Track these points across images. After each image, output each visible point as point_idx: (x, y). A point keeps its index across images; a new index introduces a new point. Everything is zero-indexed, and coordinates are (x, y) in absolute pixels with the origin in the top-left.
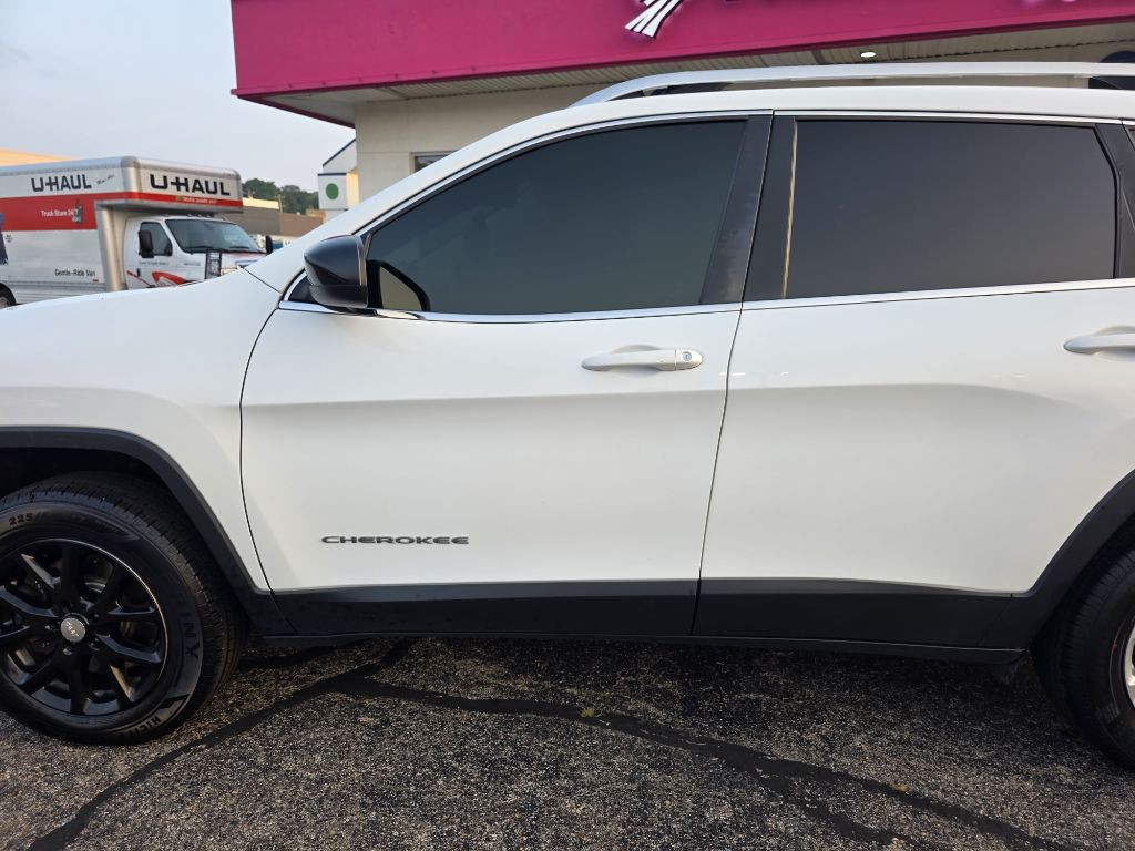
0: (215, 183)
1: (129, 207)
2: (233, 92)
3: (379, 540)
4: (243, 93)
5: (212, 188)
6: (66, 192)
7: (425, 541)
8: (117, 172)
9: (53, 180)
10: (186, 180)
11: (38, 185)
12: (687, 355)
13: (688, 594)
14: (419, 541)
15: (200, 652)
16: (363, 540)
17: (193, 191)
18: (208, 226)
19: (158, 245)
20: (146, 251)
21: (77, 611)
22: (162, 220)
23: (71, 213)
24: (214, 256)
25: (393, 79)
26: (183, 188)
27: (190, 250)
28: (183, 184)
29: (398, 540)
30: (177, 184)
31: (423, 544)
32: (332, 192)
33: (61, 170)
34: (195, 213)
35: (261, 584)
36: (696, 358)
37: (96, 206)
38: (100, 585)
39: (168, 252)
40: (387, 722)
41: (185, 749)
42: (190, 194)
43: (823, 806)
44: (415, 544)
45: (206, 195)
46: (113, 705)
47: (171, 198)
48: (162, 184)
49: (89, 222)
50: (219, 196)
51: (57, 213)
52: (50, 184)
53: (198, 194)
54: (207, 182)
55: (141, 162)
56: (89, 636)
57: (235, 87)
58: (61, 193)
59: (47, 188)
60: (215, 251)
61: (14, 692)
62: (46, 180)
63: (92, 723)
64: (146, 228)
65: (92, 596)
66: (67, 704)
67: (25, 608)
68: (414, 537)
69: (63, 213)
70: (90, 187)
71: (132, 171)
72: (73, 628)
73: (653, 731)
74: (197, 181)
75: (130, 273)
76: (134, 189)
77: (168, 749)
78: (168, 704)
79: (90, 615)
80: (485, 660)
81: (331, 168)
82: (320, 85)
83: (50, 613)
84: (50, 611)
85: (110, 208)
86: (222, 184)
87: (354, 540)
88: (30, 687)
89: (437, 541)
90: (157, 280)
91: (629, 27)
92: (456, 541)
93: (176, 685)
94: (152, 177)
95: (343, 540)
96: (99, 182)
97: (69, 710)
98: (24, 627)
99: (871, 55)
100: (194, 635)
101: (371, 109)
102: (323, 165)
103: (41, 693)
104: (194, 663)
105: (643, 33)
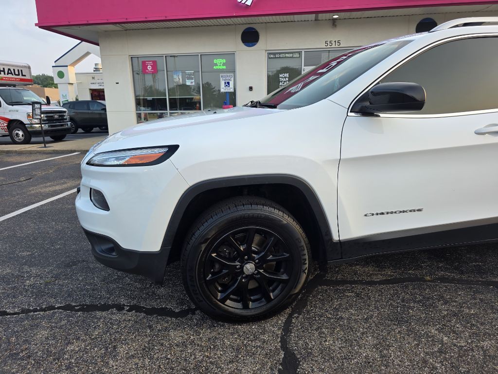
0: (18, 70)
2: (36, 25)
3: (387, 213)
4: (42, 25)
5: (17, 73)
7: (406, 211)
10: (4, 69)
15: (307, 271)
16: (380, 214)
17: (8, 74)
18: (17, 92)
24: (37, 106)
25: (125, 21)
27: (12, 104)
28: (2, 71)
29: (395, 212)
31: (405, 213)
34: (9, 85)
35: (336, 238)
40: (358, 293)
42: (6, 76)
44: (402, 213)
45: (14, 76)
46: (264, 302)
50: (20, 77)
53: (10, 76)
54: (14, 70)
57: (37, 22)
61: (217, 303)
65: (254, 252)
66: (239, 305)
67: (226, 262)
68: (402, 210)
72: (250, 268)
73: (460, 281)
74: (9, 69)
78: (290, 297)
79: (257, 262)
81: (59, 63)
82: (86, 22)
84: (236, 262)
86: (21, 71)
87: (377, 214)
88: (223, 300)
89: (411, 211)
91: (239, 1)
92: (418, 210)
93: (295, 288)
95: (373, 215)
97: (241, 308)
98: (225, 271)
99: (337, 16)
100: (306, 264)
101: (108, 35)
102: (55, 62)
103: (228, 302)
104: (304, 277)
105: (246, 3)
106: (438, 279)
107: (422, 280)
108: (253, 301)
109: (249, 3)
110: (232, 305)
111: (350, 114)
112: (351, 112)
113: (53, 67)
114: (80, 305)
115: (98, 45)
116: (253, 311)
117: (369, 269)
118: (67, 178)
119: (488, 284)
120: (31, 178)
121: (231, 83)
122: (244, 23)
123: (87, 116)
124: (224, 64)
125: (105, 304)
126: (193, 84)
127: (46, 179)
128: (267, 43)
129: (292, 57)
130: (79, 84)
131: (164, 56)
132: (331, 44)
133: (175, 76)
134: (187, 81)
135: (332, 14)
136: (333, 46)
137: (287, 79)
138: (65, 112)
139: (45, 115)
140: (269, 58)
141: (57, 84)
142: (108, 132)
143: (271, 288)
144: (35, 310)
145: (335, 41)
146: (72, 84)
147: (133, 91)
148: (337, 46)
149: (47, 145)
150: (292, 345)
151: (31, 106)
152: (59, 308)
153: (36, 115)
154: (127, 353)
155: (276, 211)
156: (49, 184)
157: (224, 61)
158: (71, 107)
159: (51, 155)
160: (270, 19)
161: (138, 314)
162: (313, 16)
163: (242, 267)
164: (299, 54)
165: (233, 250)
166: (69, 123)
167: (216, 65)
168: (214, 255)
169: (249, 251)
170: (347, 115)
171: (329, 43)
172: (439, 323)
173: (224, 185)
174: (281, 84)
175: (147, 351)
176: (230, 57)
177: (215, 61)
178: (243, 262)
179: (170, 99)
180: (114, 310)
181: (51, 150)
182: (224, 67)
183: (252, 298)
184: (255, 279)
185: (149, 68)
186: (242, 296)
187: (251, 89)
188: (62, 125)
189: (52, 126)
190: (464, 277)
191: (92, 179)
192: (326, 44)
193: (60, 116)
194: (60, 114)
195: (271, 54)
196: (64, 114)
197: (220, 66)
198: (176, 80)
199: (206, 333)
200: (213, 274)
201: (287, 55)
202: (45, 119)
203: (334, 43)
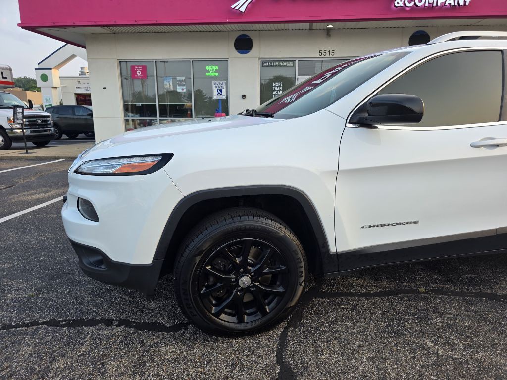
2: (19, 25)
3: (384, 225)
4: (25, 25)
13: (494, 234)
14: (400, 224)
15: (303, 284)
16: (378, 226)
24: (19, 110)
25: (114, 23)
29: (392, 225)
31: (402, 225)
35: (333, 250)
44: (399, 226)
46: (259, 315)
50: (1, 79)
56: (252, 284)
57: (21, 22)
61: (211, 317)
63: (248, 326)
65: (250, 265)
66: (234, 319)
68: (398, 222)
72: (245, 281)
73: (454, 293)
78: (286, 310)
79: (253, 274)
82: (72, 24)
84: (231, 274)
86: (2, 73)
87: (374, 226)
88: (217, 314)
89: (407, 223)
91: (233, 7)
92: (414, 223)
93: (291, 301)
95: (370, 226)
97: (236, 322)
98: (219, 284)
99: (332, 26)
100: (303, 276)
101: (95, 37)
102: (38, 64)
103: (223, 316)
104: (300, 289)
105: (240, 10)
106: (432, 291)
107: (416, 291)
108: (249, 315)
109: (243, 9)
110: (226, 319)
111: (348, 125)
112: (349, 123)
113: (36, 69)
114: (66, 320)
115: (84, 47)
116: (247, 325)
117: (364, 281)
118: (51, 186)
119: (480, 295)
120: (11, 186)
121: (224, 91)
122: (237, 30)
123: (72, 122)
124: (216, 71)
125: (93, 318)
126: (185, 90)
127: (28, 187)
128: (261, 51)
129: (286, 66)
130: (64, 88)
131: (155, 61)
132: (325, 54)
133: (165, 82)
134: (178, 87)
135: (326, 24)
136: (327, 56)
137: (281, 88)
138: (48, 117)
139: (27, 120)
140: (263, 66)
141: (40, 88)
142: (94, 139)
143: (266, 301)
144: (17, 326)
145: (329, 51)
146: (57, 88)
147: (121, 97)
148: (331, 56)
149: (29, 151)
150: (288, 359)
151: (12, 111)
152: (43, 323)
153: (18, 119)
154: (117, 370)
155: (273, 223)
156: (31, 192)
157: (217, 68)
158: (55, 111)
159: (33, 162)
160: (265, 26)
161: (128, 329)
162: (307, 25)
163: (237, 280)
164: (293, 63)
165: (229, 262)
166: (53, 128)
167: (208, 71)
168: (208, 268)
169: (244, 264)
170: (346, 126)
171: (323, 52)
172: (434, 335)
173: (220, 196)
174: (274, 93)
175: (137, 367)
176: (223, 64)
177: (207, 68)
178: (239, 275)
179: (160, 106)
180: (103, 325)
181: (33, 157)
182: (217, 74)
183: (247, 311)
184: (251, 292)
185: (139, 73)
186: (237, 309)
187: (244, 97)
188: (45, 131)
189: (35, 131)
190: (458, 289)
191: (79, 188)
192: (321, 54)
193: (43, 121)
194: (43, 119)
195: (265, 62)
196: (48, 119)
197: (213, 72)
198: (166, 86)
199: (199, 348)
200: (208, 287)
201: (281, 64)
202: (27, 123)
203: (328, 53)
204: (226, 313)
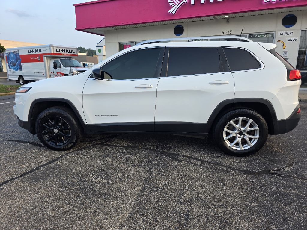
0: (71, 50)
1: (51, 56)
2: (76, 29)
3: (104, 116)
4: (78, 29)
5: (70, 52)
6: (36, 53)
7: (111, 116)
8: (48, 48)
9: (33, 50)
10: (64, 50)
11: (30, 52)
12: (150, 86)
13: (153, 124)
14: (110, 116)
15: (76, 134)
16: (101, 116)
18: (69, 61)
19: (58, 66)
20: (55, 67)
21: (57, 128)
22: (59, 59)
23: (37, 58)
24: (72, 68)
25: (113, 25)
26: (64, 52)
27: (66, 67)
28: (63, 51)
29: (107, 116)
30: (62, 51)
32: (100, 51)
33: (35, 48)
34: (67, 58)
35: (86, 123)
36: (152, 86)
37: (43, 56)
38: (60, 124)
39: (60, 67)
40: (106, 148)
41: (74, 151)
42: (65, 53)
43: (174, 158)
46: (62, 144)
47: (61, 54)
48: (59, 51)
49: (42, 60)
50: (72, 53)
51: (34, 58)
52: (32, 51)
53: (67, 53)
54: (69, 50)
55: (54, 46)
56: (58, 132)
57: (76, 28)
58: (35, 53)
59: (32, 52)
60: (72, 67)
61: (46, 142)
62: (31, 50)
64: (55, 61)
65: (59, 126)
66: (54, 144)
67: (48, 128)
69: (35, 58)
70: (42, 52)
71: (52, 48)
72: (56, 131)
74: (67, 50)
75: (51, 72)
76: (52, 52)
77: (70, 151)
78: (71, 143)
79: (58, 129)
80: (124, 141)
81: (99, 45)
82: (96, 27)
83: (52, 128)
85: (47, 57)
86: (73, 50)
88: (48, 141)
89: (113, 116)
90: (58, 74)
91: (169, 12)
92: (116, 116)
93: (72, 140)
94: (56, 49)
95: (98, 116)
96: (44, 51)
99: (228, 17)
105: (172, 13)
107: (138, 147)
109: (174, 13)
112: (90, 78)
113: (96, 46)
116: (58, 146)
122: (176, 23)
128: (188, 33)
131: (134, 42)
132: (226, 33)
135: (225, 15)
136: (227, 34)
144: (6, 140)
148: (229, 34)
153: (71, 72)
160: (188, 20)
171: (224, 32)
178: (54, 129)
186: (55, 140)
192: (223, 33)
203: (227, 32)
204: (52, 141)
